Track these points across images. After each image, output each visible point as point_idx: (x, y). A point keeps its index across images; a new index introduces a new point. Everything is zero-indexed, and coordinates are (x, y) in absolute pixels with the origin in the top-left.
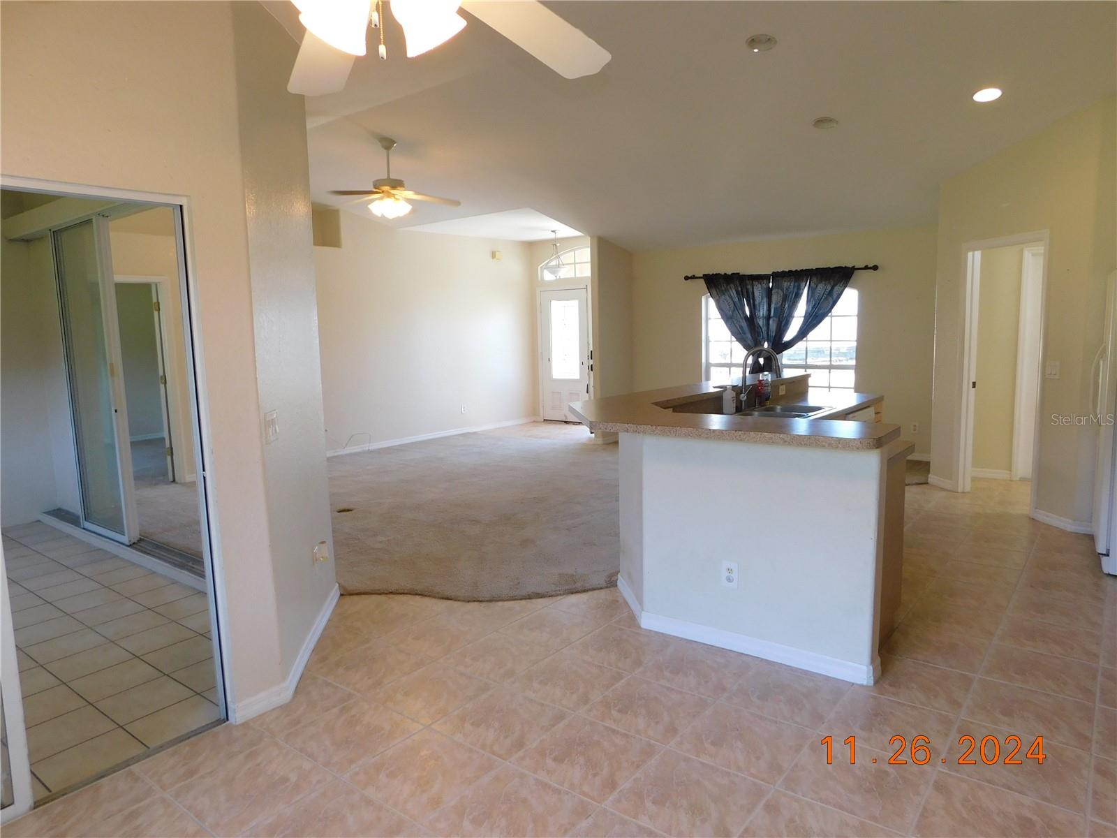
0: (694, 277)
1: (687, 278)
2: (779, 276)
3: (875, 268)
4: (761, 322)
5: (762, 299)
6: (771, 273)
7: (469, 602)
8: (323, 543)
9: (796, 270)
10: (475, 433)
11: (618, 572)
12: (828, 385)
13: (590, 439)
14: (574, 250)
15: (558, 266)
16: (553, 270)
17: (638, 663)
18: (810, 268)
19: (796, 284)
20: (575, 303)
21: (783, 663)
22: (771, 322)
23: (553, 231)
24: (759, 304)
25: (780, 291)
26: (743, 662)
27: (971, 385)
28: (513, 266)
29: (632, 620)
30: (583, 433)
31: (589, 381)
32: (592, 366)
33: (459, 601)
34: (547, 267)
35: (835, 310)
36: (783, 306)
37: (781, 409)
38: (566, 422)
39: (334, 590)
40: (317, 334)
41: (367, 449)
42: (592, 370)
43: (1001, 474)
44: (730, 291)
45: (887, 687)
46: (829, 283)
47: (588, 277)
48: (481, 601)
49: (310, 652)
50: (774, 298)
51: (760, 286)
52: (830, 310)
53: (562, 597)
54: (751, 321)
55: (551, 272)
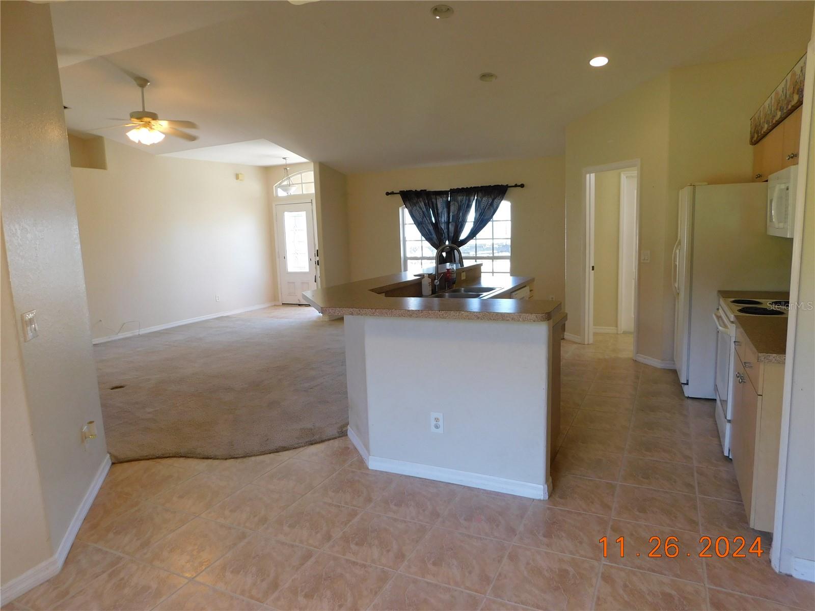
0: (393, 193)
1: (388, 194)
2: (454, 192)
3: (522, 186)
4: (443, 226)
5: (443, 209)
6: (449, 190)
7: (226, 459)
8: (91, 422)
9: (467, 188)
10: (227, 317)
11: (347, 424)
12: (492, 271)
13: (319, 317)
14: (301, 173)
15: (289, 185)
16: (285, 188)
17: (369, 500)
18: (477, 186)
19: (467, 198)
20: (304, 214)
21: (480, 488)
22: (450, 226)
23: (283, 158)
24: (441, 212)
25: (456, 203)
26: (451, 490)
27: (591, 268)
28: (253, 186)
29: (362, 463)
30: (313, 313)
31: (317, 273)
32: (318, 261)
33: (217, 459)
34: (280, 186)
35: (495, 217)
36: (458, 214)
37: (464, 290)
38: (299, 305)
39: (106, 460)
40: (78, 241)
41: (138, 333)
42: (318, 264)
43: (611, 330)
44: (420, 203)
45: (558, 499)
46: (491, 196)
47: (313, 193)
48: (236, 458)
49: (82, 521)
50: (452, 208)
51: (441, 199)
52: (492, 217)
53: (303, 448)
54: (436, 226)
55: (283, 190)
